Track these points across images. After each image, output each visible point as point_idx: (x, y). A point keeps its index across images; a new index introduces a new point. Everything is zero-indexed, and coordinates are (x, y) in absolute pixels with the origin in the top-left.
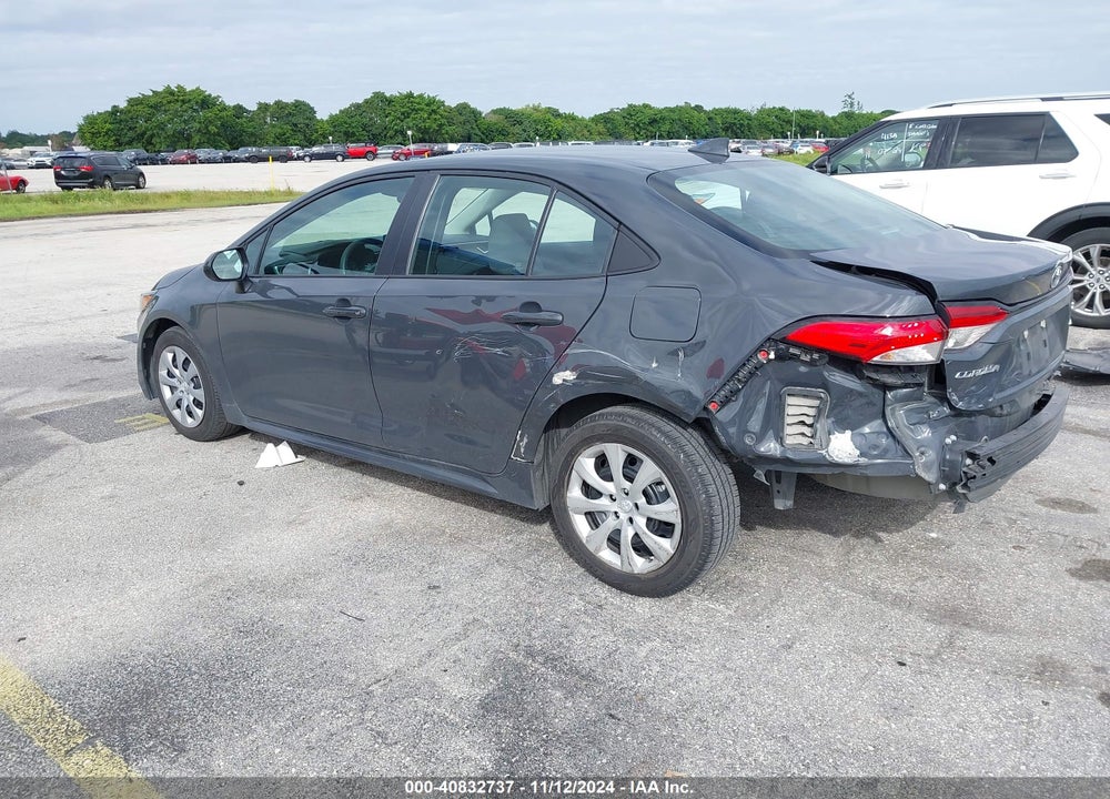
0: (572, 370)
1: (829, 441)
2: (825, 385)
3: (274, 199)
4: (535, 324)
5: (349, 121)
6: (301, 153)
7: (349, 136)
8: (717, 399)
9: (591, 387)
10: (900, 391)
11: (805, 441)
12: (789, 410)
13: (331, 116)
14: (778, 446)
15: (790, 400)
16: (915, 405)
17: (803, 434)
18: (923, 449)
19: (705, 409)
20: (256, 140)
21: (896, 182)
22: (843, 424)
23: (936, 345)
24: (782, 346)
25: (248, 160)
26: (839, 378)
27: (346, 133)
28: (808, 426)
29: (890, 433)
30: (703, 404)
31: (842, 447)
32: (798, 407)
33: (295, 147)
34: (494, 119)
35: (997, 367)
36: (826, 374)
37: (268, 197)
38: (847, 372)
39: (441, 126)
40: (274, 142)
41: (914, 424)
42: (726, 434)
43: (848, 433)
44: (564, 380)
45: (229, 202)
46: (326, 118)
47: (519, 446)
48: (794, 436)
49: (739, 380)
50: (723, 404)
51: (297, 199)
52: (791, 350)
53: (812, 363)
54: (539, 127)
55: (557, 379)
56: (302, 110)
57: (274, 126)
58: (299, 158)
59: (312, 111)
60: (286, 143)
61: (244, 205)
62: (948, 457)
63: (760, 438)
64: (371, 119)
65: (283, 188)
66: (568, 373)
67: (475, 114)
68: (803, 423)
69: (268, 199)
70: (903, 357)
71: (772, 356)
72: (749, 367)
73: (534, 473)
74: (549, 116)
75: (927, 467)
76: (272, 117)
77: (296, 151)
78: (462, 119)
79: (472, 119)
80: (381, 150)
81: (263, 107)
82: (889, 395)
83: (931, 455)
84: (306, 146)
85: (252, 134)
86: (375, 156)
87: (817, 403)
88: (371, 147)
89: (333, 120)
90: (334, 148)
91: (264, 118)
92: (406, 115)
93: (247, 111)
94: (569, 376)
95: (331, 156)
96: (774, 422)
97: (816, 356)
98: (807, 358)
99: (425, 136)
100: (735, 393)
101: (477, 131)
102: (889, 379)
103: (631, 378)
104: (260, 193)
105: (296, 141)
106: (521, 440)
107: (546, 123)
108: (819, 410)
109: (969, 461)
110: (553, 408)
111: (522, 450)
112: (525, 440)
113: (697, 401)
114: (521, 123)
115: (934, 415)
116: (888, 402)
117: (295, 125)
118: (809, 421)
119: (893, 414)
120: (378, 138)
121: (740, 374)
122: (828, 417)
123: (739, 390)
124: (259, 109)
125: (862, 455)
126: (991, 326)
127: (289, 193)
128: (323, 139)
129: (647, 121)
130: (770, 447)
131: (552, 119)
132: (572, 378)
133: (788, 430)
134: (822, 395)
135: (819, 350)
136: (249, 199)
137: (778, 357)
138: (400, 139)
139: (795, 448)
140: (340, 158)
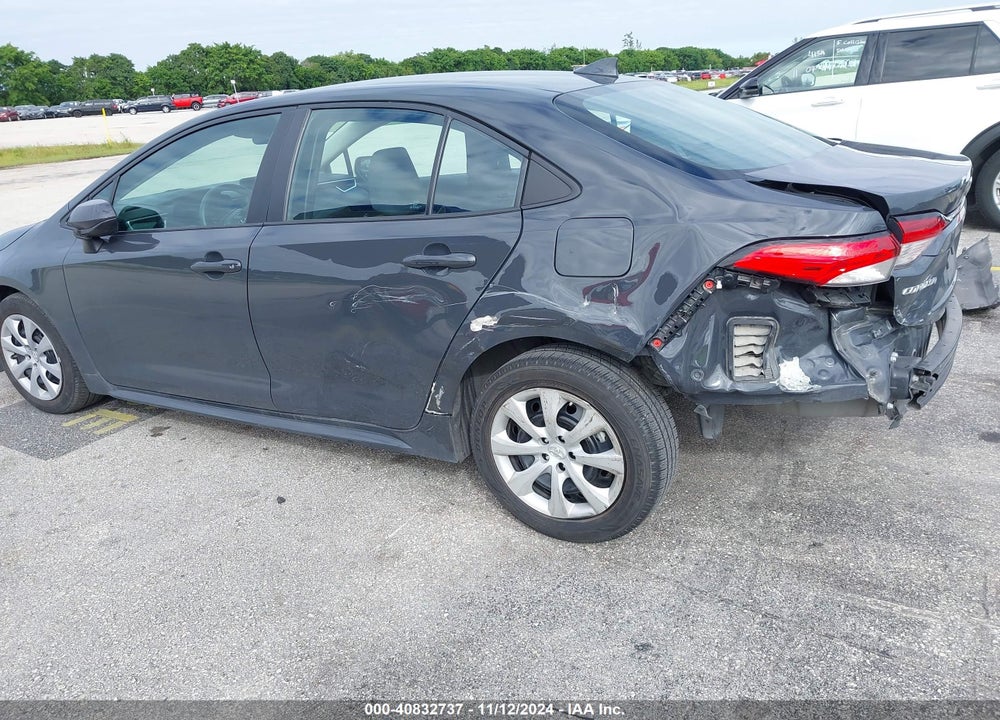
0: (492, 315)
1: (779, 369)
2: (775, 313)
3: (113, 151)
4: (443, 268)
5: (169, 73)
6: (125, 106)
7: (170, 88)
8: (660, 336)
9: (516, 331)
10: (846, 312)
11: (755, 372)
12: (737, 341)
13: (149, 69)
14: (727, 380)
15: (737, 331)
16: (858, 325)
17: (752, 365)
18: (872, 370)
19: (647, 346)
20: (75, 94)
21: (829, 100)
22: (791, 351)
23: (888, 263)
24: (730, 274)
25: (72, 114)
26: (789, 304)
27: (167, 86)
28: (756, 356)
29: (838, 356)
30: (644, 342)
31: (793, 375)
32: (746, 337)
33: (117, 101)
34: (310, 66)
35: (935, 280)
36: (776, 300)
37: (107, 149)
38: (794, 296)
39: (260, 75)
40: (94, 96)
41: (860, 345)
42: (671, 370)
43: (796, 360)
44: (484, 326)
45: (66, 157)
46: (144, 70)
47: (434, 400)
48: (744, 368)
49: (684, 314)
50: (667, 341)
51: (136, 151)
52: (740, 278)
53: (762, 291)
54: (353, 73)
55: (477, 325)
56: (119, 63)
57: (92, 80)
58: (125, 111)
59: (130, 64)
60: (106, 96)
61: (85, 159)
62: (895, 375)
63: (708, 373)
64: (190, 70)
65: (120, 140)
66: (488, 318)
67: (292, 62)
68: (751, 354)
69: (109, 152)
70: (854, 278)
71: (719, 286)
72: (696, 298)
73: (452, 425)
74: (362, 62)
75: (878, 387)
76: (89, 71)
77: (119, 103)
78: (279, 67)
79: (289, 67)
80: (206, 100)
81: (80, 62)
82: (835, 317)
83: (881, 375)
84: (128, 99)
85: (71, 89)
86: (201, 105)
87: (765, 331)
88: (196, 97)
89: (152, 72)
90: (158, 100)
91: (82, 73)
92: (225, 66)
93: (63, 67)
94: (489, 321)
95: (158, 108)
96: (723, 355)
97: (767, 283)
98: (756, 286)
99: (245, 86)
100: (679, 328)
101: (295, 79)
102: (838, 301)
103: (562, 319)
104: (97, 146)
105: (117, 94)
106: (437, 392)
107: (359, 68)
108: (769, 338)
109: (915, 378)
110: (472, 356)
111: (438, 403)
112: (441, 392)
113: (637, 338)
114: (336, 69)
115: (878, 333)
116: (834, 325)
117: (114, 78)
118: (757, 351)
119: (839, 336)
120: (201, 88)
121: (685, 307)
122: (776, 346)
123: (684, 324)
124: (75, 63)
125: (813, 382)
126: (933, 239)
127: (128, 145)
128: (145, 91)
129: (452, 63)
130: (718, 382)
131: (365, 64)
132: (493, 323)
133: (737, 362)
134: (772, 323)
135: (769, 276)
136: (87, 152)
137: (725, 286)
138: (221, 89)
139: (743, 380)
140: (166, 109)
